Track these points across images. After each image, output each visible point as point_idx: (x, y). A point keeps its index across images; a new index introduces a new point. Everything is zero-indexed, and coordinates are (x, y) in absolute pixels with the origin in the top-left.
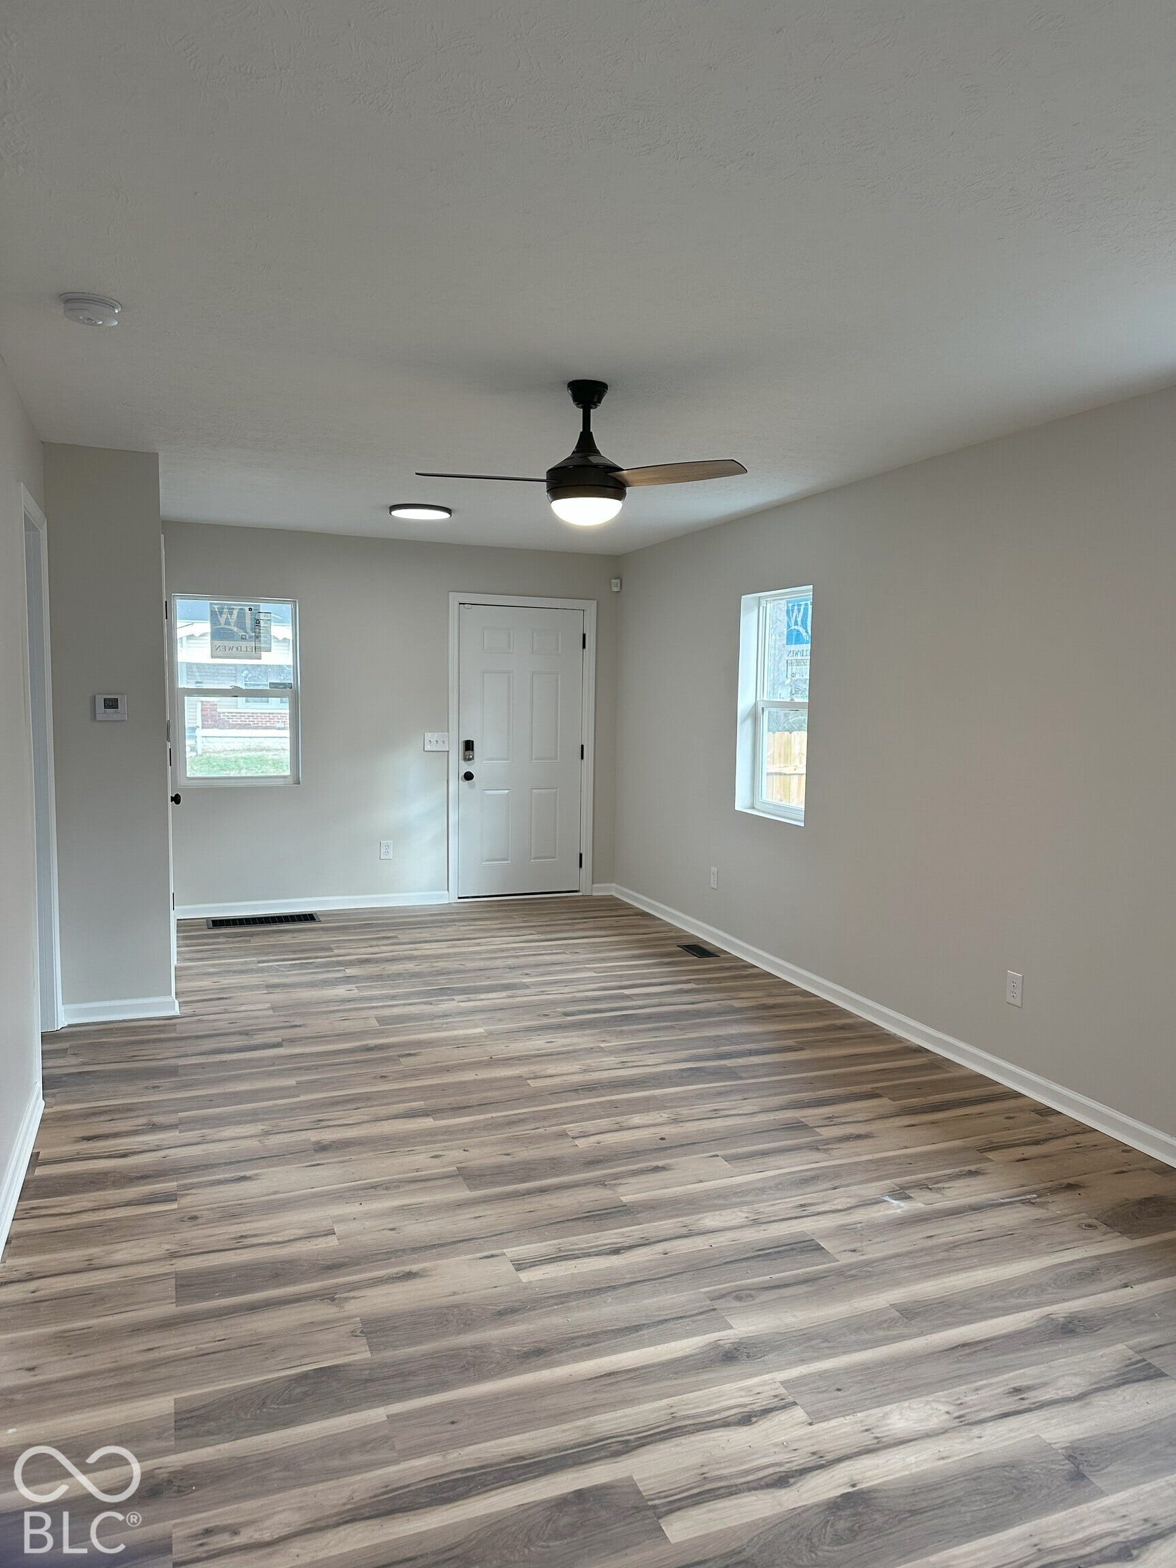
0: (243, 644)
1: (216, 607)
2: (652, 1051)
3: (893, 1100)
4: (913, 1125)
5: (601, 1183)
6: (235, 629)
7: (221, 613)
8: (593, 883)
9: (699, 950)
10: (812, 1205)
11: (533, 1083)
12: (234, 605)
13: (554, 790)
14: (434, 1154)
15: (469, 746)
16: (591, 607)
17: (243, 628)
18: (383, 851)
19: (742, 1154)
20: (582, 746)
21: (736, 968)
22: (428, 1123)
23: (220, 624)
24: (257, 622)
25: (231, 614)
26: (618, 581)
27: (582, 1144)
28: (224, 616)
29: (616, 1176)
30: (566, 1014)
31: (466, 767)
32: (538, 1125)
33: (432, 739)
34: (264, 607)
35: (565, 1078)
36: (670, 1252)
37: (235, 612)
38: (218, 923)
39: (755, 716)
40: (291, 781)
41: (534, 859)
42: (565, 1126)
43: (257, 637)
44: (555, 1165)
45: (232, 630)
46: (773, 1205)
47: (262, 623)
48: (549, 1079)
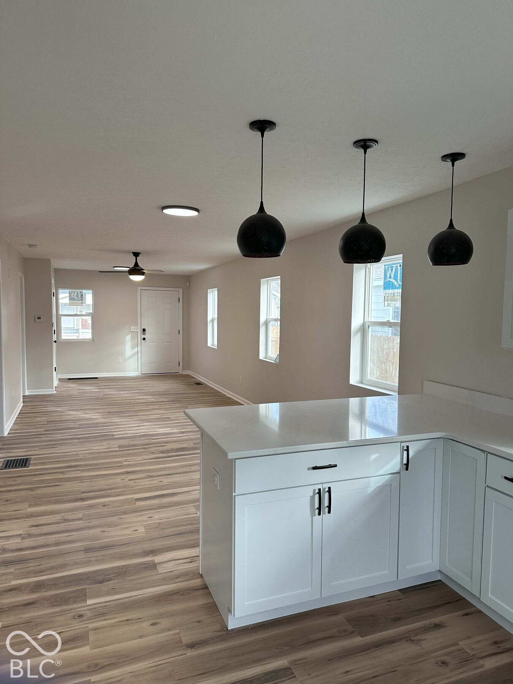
0: (78, 302)
1: (70, 292)
6: (76, 298)
7: (72, 293)
8: (183, 370)
9: (199, 384)
12: (75, 291)
13: (171, 343)
15: (144, 330)
16: (181, 290)
17: (78, 297)
18: (118, 360)
20: (179, 330)
21: (205, 386)
23: (71, 296)
24: (82, 295)
25: (75, 293)
26: (189, 283)
28: (73, 294)
31: (143, 336)
33: (133, 328)
34: (84, 291)
37: (76, 293)
38: (69, 379)
39: (212, 321)
40: (92, 340)
41: (165, 363)
43: (82, 300)
45: (74, 298)
47: (83, 296)
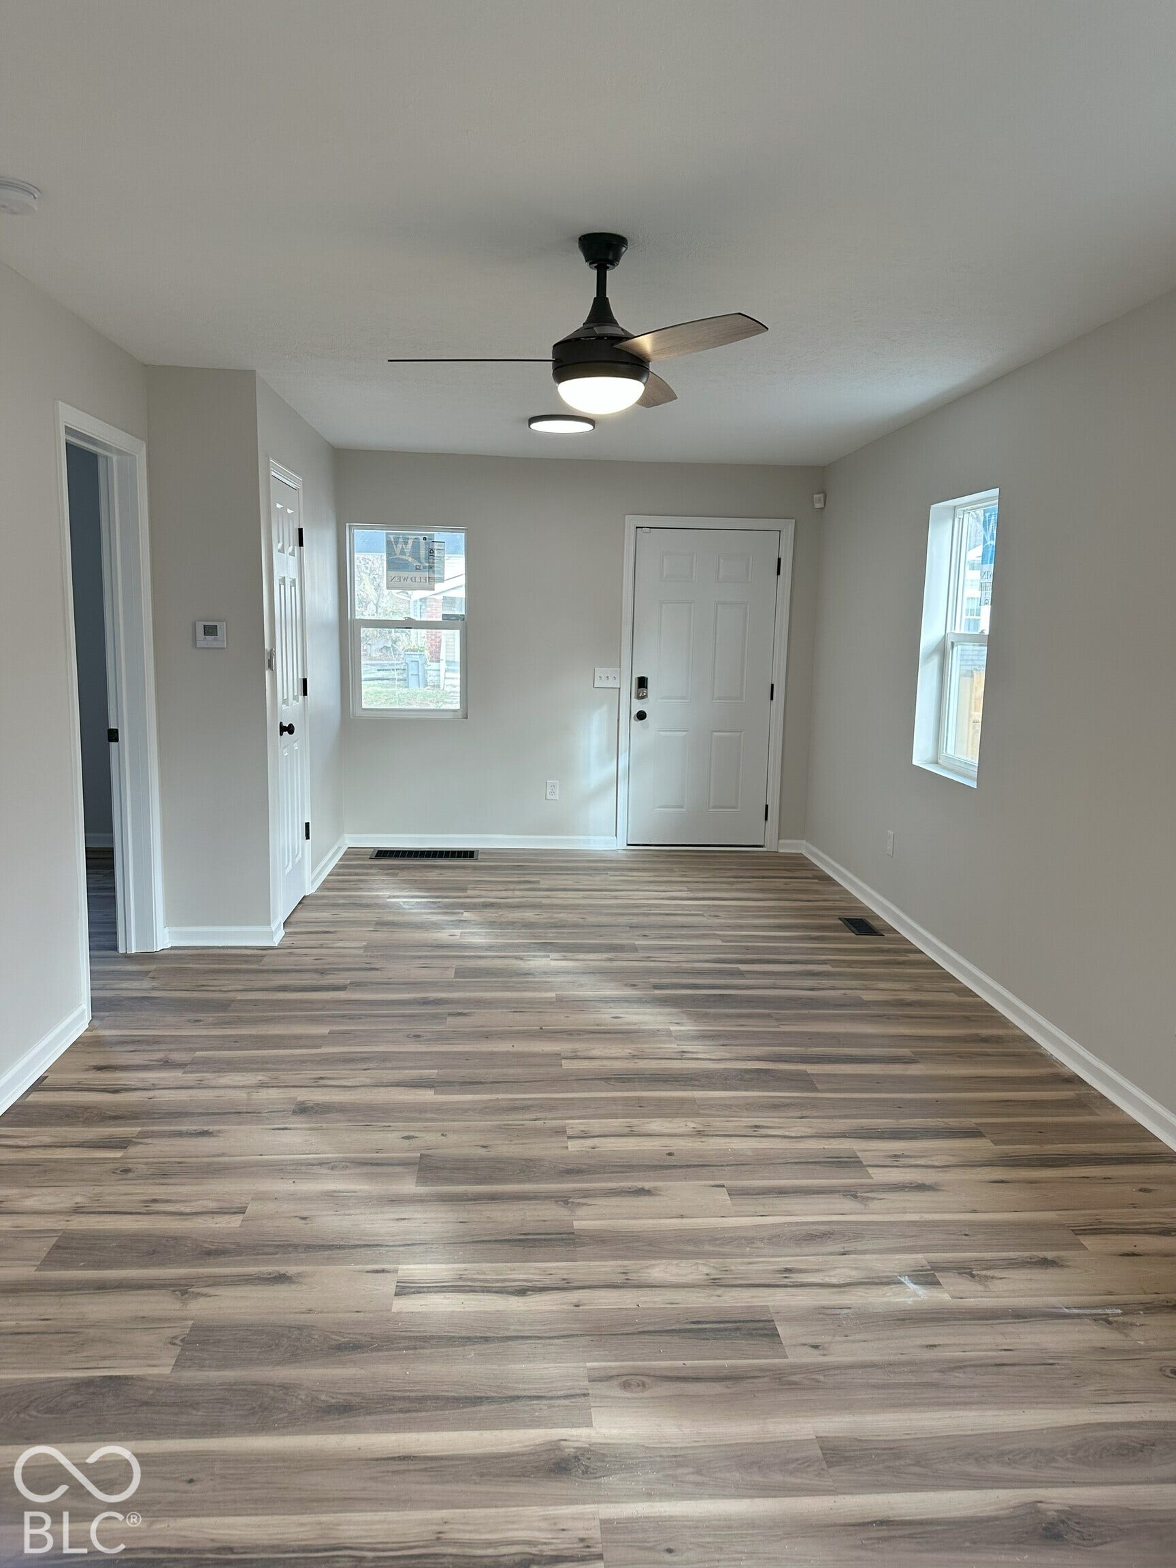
0: (417, 574)
1: (392, 537)
2: (726, 1042)
3: (996, 1144)
4: (1002, 1182)
5: (563, 1199)
6: (410, 559)
7: (397, 543)
8: (779, 839)
9: (862, 926)
10: (801, 1271)
11: (566, 1064)
12: (408, 534)
13: (738, 734)
14: (406, 1134)
15: (642, 682)
16: (788, 527)
17: (418, 559)
18: (549, 790)
19: (754, 1189)
20: (772, 685)
21: (896, 951)
22: (428, 1096)
23: (396, 554)
24: (431, 552)
25: (406, 543)
26: (821, 496)
27: (574, 1146)
28: (400, 546)
29: (587, 1194)
30: (656, 987)
31: (638, 706)
32: (539, 1115)
33: (605, 677)
34: (438, 536)
35: (605, 1062)
36: (584, 1305)
37: (410, 542)
38: (382, 854)
39: (943, 650)
40: (460, 714)
41: (714, 807)
42: (567, 1121)
43: (431, 567)
44: (528, 1168)
45: (405, 560)
46: (750, 1263)
47: (436, 553)
48: (587, 1061)
